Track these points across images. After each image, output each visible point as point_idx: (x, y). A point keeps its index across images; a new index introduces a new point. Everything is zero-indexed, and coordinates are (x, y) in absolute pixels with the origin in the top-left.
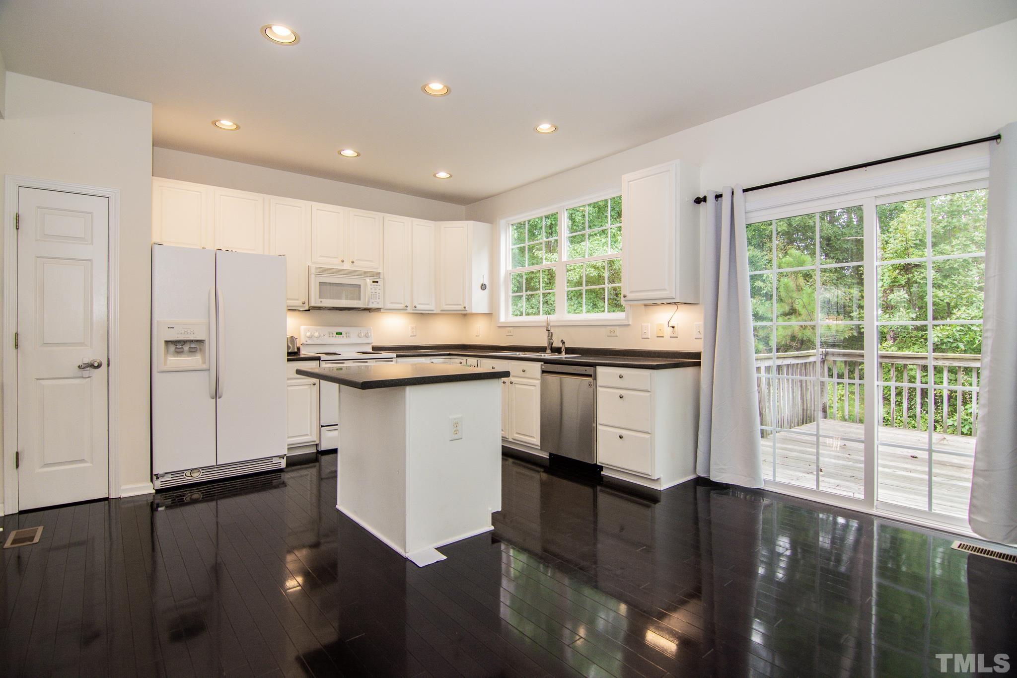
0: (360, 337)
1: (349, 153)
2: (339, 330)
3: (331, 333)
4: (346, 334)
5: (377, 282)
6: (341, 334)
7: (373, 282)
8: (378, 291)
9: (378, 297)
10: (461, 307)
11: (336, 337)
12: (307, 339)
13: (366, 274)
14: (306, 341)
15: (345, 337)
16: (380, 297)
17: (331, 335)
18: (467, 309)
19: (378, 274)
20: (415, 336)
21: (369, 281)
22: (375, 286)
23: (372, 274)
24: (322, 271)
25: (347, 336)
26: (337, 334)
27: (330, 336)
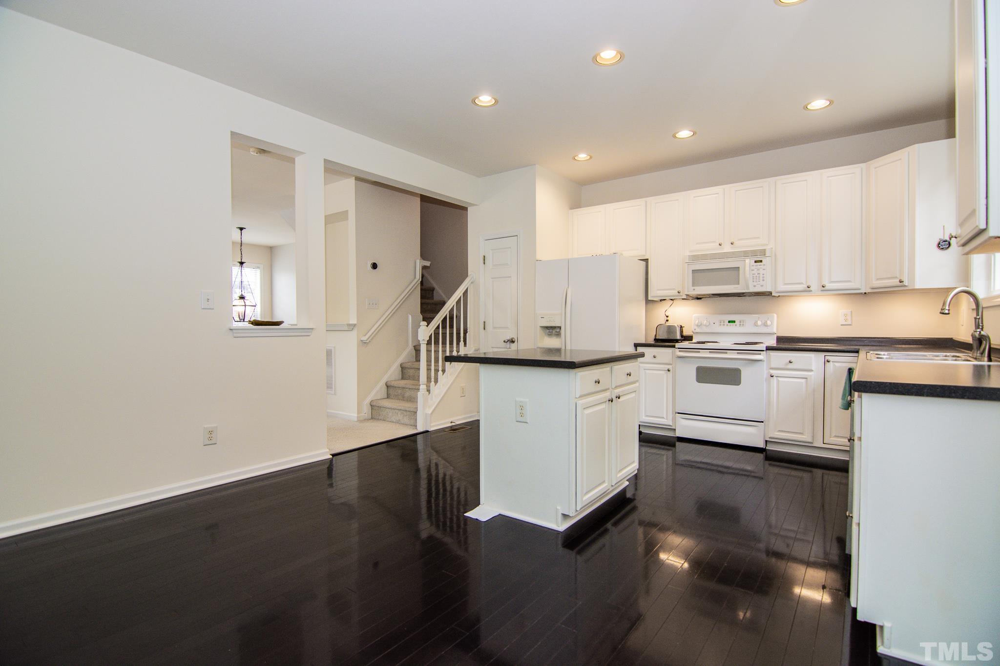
0: (757, 326)
1: (684, 134)
2: (732, 318)
3: (722, 322)
4: (740, 322)
5: (761, 261)
6: (734, 322)
7: (756, 262)
8: (762, 272)
9: (761, 279)
10: (896, 282)
11: (727, 325)
12: (696, 327)
13: (746, 254)
14: (695, 329)
15: (738, 326)
16: (765, 279)
17: (722, 323)
18: (906, 283)
19: (763, 252)
20: (850, 325)
21: (749, 262)
22: (759, 267)
23: (754, 253)
24: (695, 258)
25: (740, 325)
26: (729, 322)
27: (720, 325)
